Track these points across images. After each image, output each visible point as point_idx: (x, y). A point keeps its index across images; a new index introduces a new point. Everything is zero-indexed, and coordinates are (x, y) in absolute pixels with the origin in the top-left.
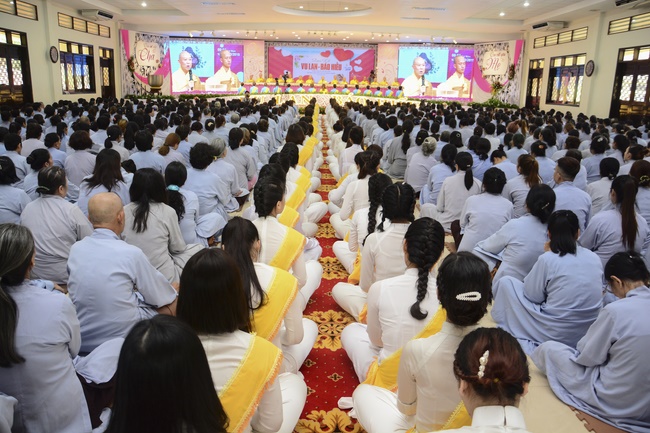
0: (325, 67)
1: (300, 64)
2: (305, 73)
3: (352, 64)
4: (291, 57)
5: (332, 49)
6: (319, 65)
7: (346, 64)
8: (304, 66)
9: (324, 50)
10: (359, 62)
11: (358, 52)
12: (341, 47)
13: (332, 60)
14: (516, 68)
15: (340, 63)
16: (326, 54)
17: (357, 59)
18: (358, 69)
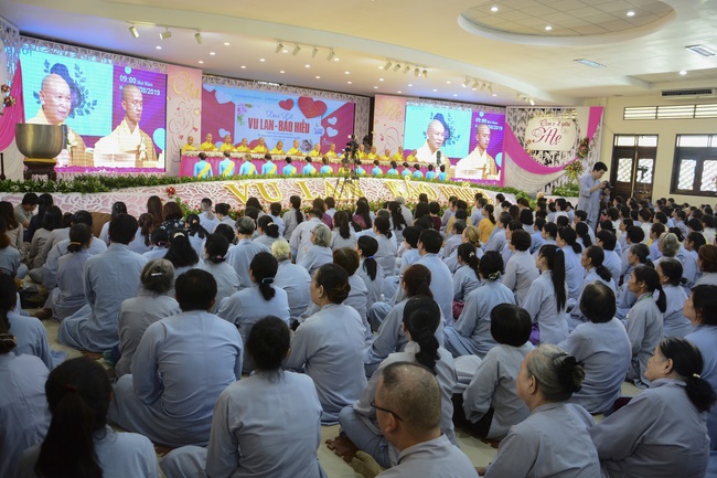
0: (285, 126)
1: (245, 119)
2: (253, 135)
3: (325, 123)
4: (231, 105)
5: (295, 98)
6: (276, 123)
7: (315, 122)
8: (253, 123)
9: (285, 96)
10: (333, 121)
11: (334, 104)
12: (310, 94)
13: (296, 115)
14: (591, 143)
15: (307, 121)
16: (287, 105)
17: (331, 116)
18: (333, 133)
